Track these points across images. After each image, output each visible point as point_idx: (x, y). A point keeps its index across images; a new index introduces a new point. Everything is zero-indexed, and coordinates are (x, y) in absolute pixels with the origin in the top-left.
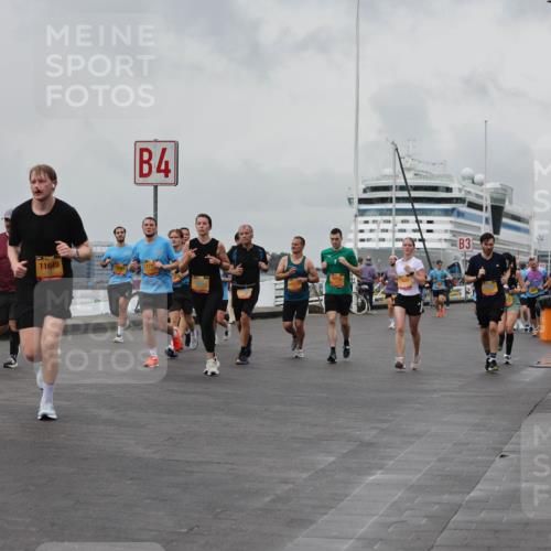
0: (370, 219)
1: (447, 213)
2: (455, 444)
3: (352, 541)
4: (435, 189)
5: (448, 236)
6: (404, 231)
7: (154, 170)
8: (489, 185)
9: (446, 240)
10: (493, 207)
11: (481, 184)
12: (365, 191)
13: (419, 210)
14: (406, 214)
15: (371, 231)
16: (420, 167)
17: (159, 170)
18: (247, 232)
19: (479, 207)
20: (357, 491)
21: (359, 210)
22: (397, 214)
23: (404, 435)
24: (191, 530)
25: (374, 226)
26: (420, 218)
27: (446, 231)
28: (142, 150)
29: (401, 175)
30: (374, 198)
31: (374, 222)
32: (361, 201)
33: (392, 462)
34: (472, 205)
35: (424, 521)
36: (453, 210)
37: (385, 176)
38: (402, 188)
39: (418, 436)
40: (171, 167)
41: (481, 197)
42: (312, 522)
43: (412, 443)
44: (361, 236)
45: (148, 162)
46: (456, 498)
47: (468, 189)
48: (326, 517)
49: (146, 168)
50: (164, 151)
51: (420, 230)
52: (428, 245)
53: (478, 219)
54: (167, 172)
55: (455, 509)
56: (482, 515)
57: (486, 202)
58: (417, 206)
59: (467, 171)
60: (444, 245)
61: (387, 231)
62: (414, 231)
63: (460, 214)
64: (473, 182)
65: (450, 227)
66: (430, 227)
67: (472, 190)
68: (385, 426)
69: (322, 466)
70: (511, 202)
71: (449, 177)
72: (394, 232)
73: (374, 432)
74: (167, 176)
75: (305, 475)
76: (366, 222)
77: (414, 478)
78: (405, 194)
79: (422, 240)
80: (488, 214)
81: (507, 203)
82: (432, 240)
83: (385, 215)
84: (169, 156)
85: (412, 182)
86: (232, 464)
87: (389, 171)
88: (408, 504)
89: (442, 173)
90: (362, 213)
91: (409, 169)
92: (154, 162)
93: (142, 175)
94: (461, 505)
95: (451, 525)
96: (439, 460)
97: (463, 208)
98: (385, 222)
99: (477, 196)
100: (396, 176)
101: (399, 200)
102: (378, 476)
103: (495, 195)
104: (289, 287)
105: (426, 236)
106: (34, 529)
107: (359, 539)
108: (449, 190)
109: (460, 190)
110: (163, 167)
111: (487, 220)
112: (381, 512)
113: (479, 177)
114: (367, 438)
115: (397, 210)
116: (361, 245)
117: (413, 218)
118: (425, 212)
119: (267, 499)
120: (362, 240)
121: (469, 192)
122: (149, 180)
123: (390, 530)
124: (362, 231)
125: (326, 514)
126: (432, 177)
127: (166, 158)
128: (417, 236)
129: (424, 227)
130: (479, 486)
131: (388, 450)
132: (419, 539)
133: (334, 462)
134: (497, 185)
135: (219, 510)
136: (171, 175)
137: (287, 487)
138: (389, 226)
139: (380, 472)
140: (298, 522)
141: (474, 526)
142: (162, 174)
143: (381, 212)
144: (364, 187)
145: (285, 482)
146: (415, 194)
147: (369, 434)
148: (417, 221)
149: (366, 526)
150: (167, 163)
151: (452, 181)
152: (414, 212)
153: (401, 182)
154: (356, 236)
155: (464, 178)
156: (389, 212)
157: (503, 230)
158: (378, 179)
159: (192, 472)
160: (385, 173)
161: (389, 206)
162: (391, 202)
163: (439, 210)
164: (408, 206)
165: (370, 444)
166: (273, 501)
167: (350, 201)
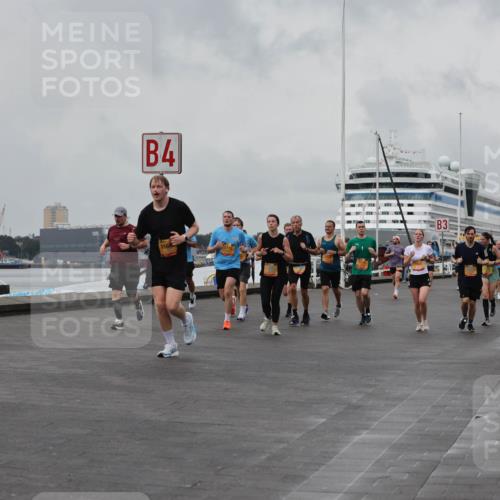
0: (356, 202)
1: (426, 197)
2: (434, 407)
3: (341, 495)
4: (415, 175)
5: (427, 218)
6: (387, 213)
7: (160, 159)
8: (464, 172)
9: (425, 221)
10: (467, 191)
11: (457, 170)
12: (351, 177)
13: (401, 194)
14: (389, 199)
15: (357, 213)
16: (401, 156)
17: (164, 160)
18: (298, 221)
19: (455, 191)
20: (344, 450)
21: (346, 195)
22: (380, 198)
23: (387, 399)
24: (195, 485)
25: (360, 209)
26: (401, 201)
27: (425, 213)
28: (149, 142)
29: (384, 163)
30: (360, 184)
31: (360, 205)
32: (348, 186)
33: (376, 423)
34: (448, 190)
35: (406, 476)
36: (432, 194)
37: (370, 164)
38: (385, 175)
39: (400, 399)
40: (175, 156)
41: (457, 182)
42: (304, 478)
43: (395, 406)
44: (348, 218)
45: (154, 152)
46: (435, 456)
47: (445, 175)
48: (316, 474)
49: (152, 157)
50: (169, 142)
51: (401, 213)
52: (409, 226)
53: (454, 202)
54: (171, 161)
55: (435, 465)
56: (459, 470)
57: (462, 187)
58: (399, 190)
59: (444, 158)
60: (424, 226)
61: (371, 213)
62: (396, 213)
63: (438, 198)
64: (449, 169)
65: (429, 209)
66: (411, 209)
67: (448, 176)
68: (370, 390)
69: (313, 428)
70: (484, 187)
71: (427, 164)
72: (378, 214)
73: (360, 396)
74: (171, 165)
75: (298, 435)
76: (353, 206)
77: (397, 438)
78: (387, 180)
79: (404, 222)
80: (463, 198)
81: (480, 187)
82: (413, 222)
83: (370, 199)
84: (173, 147)
85: (394, 168)
86: (231, 425)
87: (373, 159)
88: (392, 461)
89: (420, 160)
90: (349, 197)
91: (391, 158)
92: (160, 152)
93: (149, 164)
94: (439, 462)
95: (430, 480)
96: (419, 422)
97: (440, 192)
98: (370, 205)
99: (453, 181)
100: (379, 164)
101: (382, 185)
102: (364, 435)
103: (469, 180)
104: (324, 260)
105: (407, 217)
106: (52, 485)
107: (346, 493)
108: (427, 176)
109: (438, 176)
110: (168, 157)
111: (462, 203)
112: (367, 469)
113: (454, 164)
114: (354, 401)
115: (380, 194)
116: (348, 226)
117: (395, 202)
118: (406, 196)
119: (263, 457)
120: (349, 222)
121: (446, 178)
122: (155, 168)
123: (375, 485)
124: (348, 214)
125: (317, 470)
126: (412, 164)
127: (170, 149)
128: (399, 218)
129: (405, 209)
130: (455, 445)
131: (374, 412)
132: (401, 493)
133: (324, 423)
134: (471, 171)
135: (219, 468)
136: (176, 164)
137: (282, 446)
138: (373, 209)
139: (365, 432)
140: (292, 478)
141: (451, 481)
142: (168, 164)
143: (366, 197)
144: (350, 173)
145: (280, 441)
146: (397, 180)
147: (355, 399)
148: (399, 205)
149: (354, 481)
150: (171, 153)
151: (430, 168)
152: (396, 196)
153: (384, 169)
154: (343, 218)
155: (441, 165)
156: (373, 196)
157: (477, 213)
158: (363, 167)
159: (195, 433)
160: (369, 161)
161: (373, 191)
162: (375, 187)
163: (419, 194)
164: (391, 191)
165: (357, 407)
166: (269, 459)
167: (338, 186)
